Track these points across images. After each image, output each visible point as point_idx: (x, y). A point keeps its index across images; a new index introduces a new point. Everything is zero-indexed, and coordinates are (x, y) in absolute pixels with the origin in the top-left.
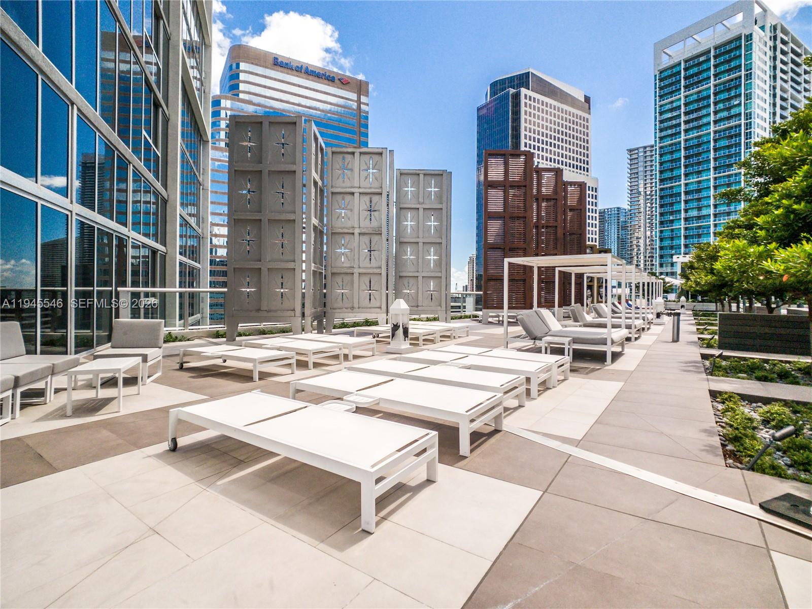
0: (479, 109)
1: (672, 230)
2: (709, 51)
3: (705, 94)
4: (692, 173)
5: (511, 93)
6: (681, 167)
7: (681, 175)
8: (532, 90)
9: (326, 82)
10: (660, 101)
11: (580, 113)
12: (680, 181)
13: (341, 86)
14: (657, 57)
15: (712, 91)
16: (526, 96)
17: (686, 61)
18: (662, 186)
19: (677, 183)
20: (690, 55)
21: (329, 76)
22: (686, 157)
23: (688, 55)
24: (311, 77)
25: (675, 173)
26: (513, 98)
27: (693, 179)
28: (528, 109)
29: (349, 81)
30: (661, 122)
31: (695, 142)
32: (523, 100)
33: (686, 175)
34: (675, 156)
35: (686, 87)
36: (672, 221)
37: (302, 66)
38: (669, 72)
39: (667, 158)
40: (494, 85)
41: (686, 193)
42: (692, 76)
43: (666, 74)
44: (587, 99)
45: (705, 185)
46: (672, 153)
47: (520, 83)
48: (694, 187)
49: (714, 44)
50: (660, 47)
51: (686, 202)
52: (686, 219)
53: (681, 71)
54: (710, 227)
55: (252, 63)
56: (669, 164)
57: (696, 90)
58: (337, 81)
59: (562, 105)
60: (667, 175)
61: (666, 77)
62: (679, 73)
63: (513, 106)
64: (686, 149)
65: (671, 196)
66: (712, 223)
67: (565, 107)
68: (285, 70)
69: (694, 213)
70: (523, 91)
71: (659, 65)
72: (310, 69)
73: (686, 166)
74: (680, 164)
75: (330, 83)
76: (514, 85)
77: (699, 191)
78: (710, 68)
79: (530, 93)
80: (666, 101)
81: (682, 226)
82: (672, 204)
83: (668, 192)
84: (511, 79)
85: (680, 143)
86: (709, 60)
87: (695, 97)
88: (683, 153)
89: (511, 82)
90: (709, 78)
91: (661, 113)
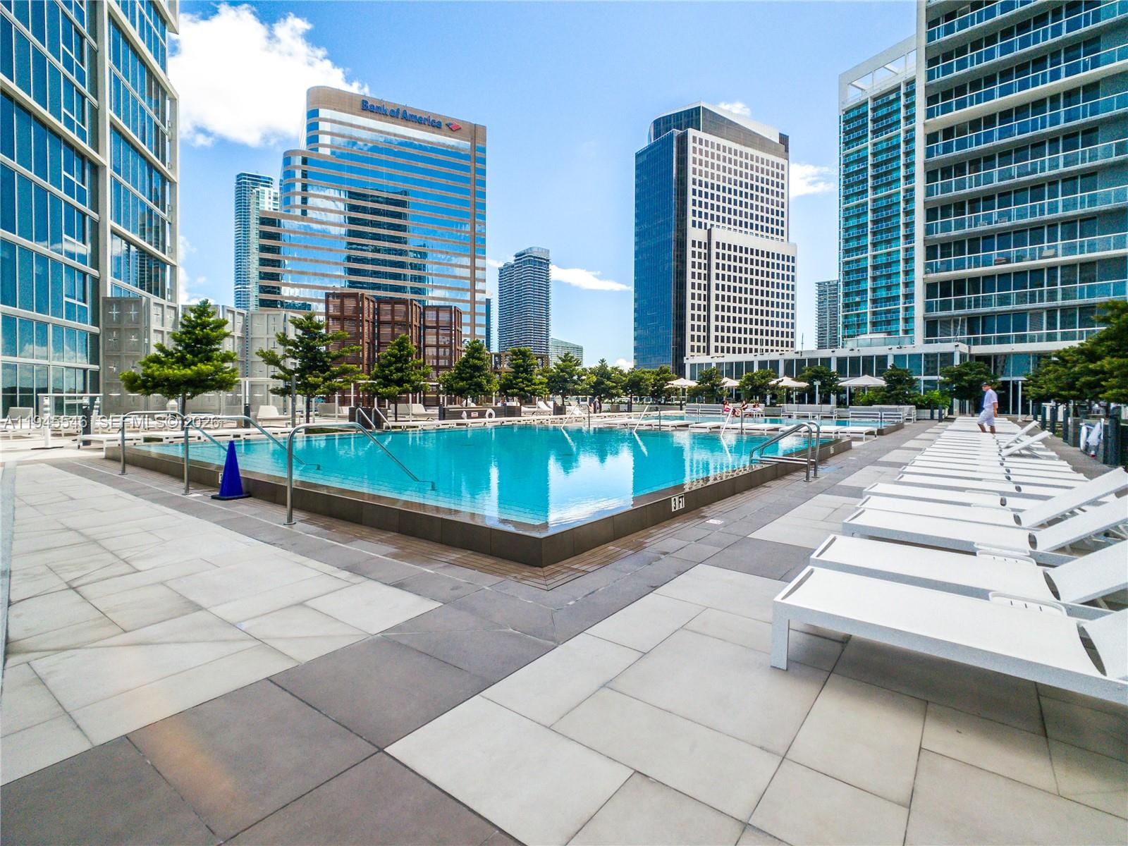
0: (638, 156)
1: (858, 315)
2: (898, 88)
3: (895, 142)
4: (881, 242)
5: (675, 135)
6: (867, 234)
7: (867, 245)
8: (703, 131)
9: (431, 128)
10: (844, 150)
11: (772, 158)
12: (866, 252)
13: (450, 133)
14: (842, 93)
15: (902, 139)
16: (694, 138)
17: (875, 99)
18: (846, 259)
19: (864, 255)
20: (878, 91)
21: (434, 121)
22: (875, 222)
23: (876, 92)
24: (410, 124)
25: (862, 242)
26: (678, 142)
27: (882, 250)
28: (698, 156)
29: (461, 126)
30: (847, 176)
31: (884, 203)
32: (691, 145)
33: (875, 245)
34: (862, 220)
35: (874, 132)
36: (858, 304)
37: (398, 110)
38: (855, 113)
39: (853, 222)
40: (657, 123)
41: (875, 268)
42: (881, 118)
43: (851, 115)
44: (784, 139)
45: (894, 258)
46: (858, 216)
47: (688, 122)
48: (884, 260)
49: (904, 79)
50: (847, 80)
51: (874, 279)
52: (874, 301)
53: (867, 112)
54: (899, 312)
55: (335, 109)
56: (855, 231)
57: (885, 136)
58: (444, 127)
59: (747, 148)
60: (853, 244)
61: (852, 118)
62: (866, 114)
63: (678, 153)
64: (874, 211)
65: (858, 271)
66: (901, 306)
67: (750, 151)
68: (377, 116)
69: (883, 294)
70: (692, 132)
71: (843, 103)
72: (409, 113)
73: (874, 234)
74: (867, 231)
75: (436, 130)
76: (681, 124)
77: (888, 265)
78: (899, 110)
79: (700, 134)
80: (851, 150)
81: (868, 310)
82: (858, 282)
83: (854, 266)
84: (678, 116)
85: (866, 203)
86: (898, 99)
87: (884, 145)
88: (870, 216)
89: (678, 120)
90: (899, 122)
91: (847, 165)
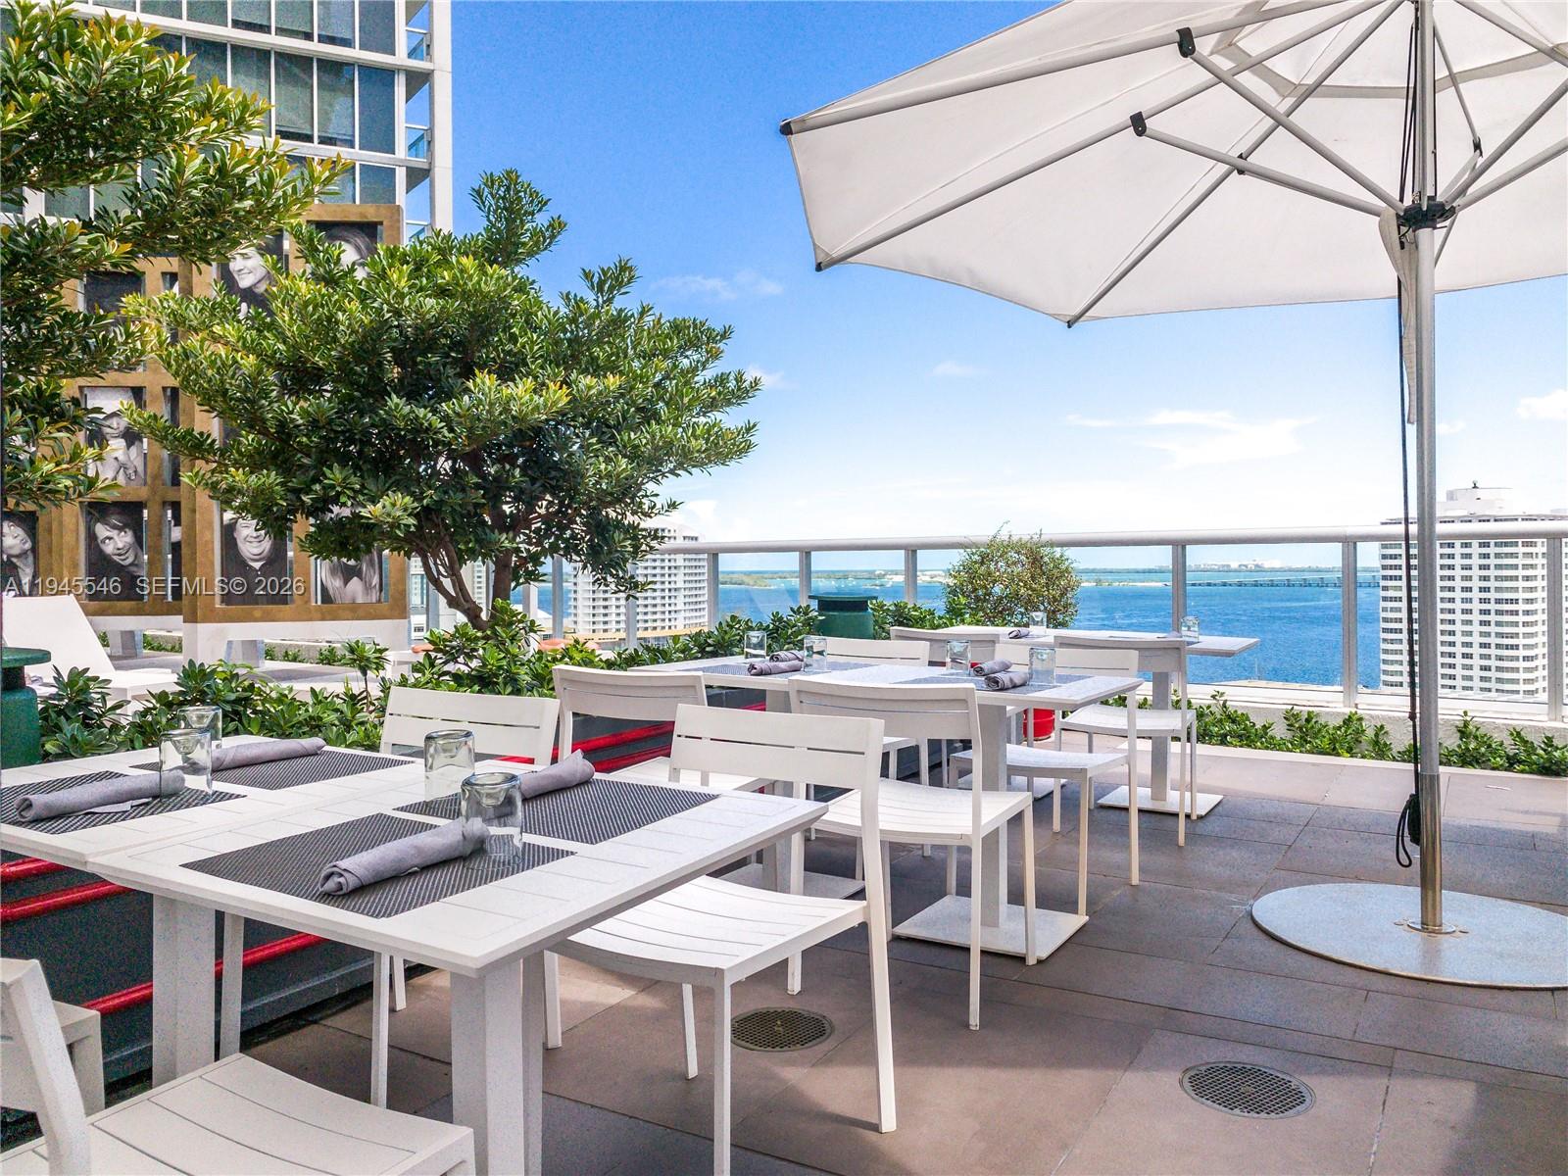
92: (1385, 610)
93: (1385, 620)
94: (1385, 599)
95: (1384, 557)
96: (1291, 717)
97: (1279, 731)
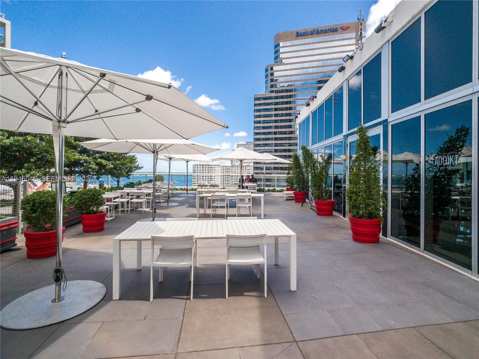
9: (332, 33)
13: (342, 32)
21: (333, 29)
29: (349, 26)
37: (314, 31)
58: (339, 29)
68: (304, 37)
75: (334, 33)
92: (193, 180)
93: (193, 182)
94: (193, 178)
95: (193, 171)
96: (180, 188)
97: (180, 189)
